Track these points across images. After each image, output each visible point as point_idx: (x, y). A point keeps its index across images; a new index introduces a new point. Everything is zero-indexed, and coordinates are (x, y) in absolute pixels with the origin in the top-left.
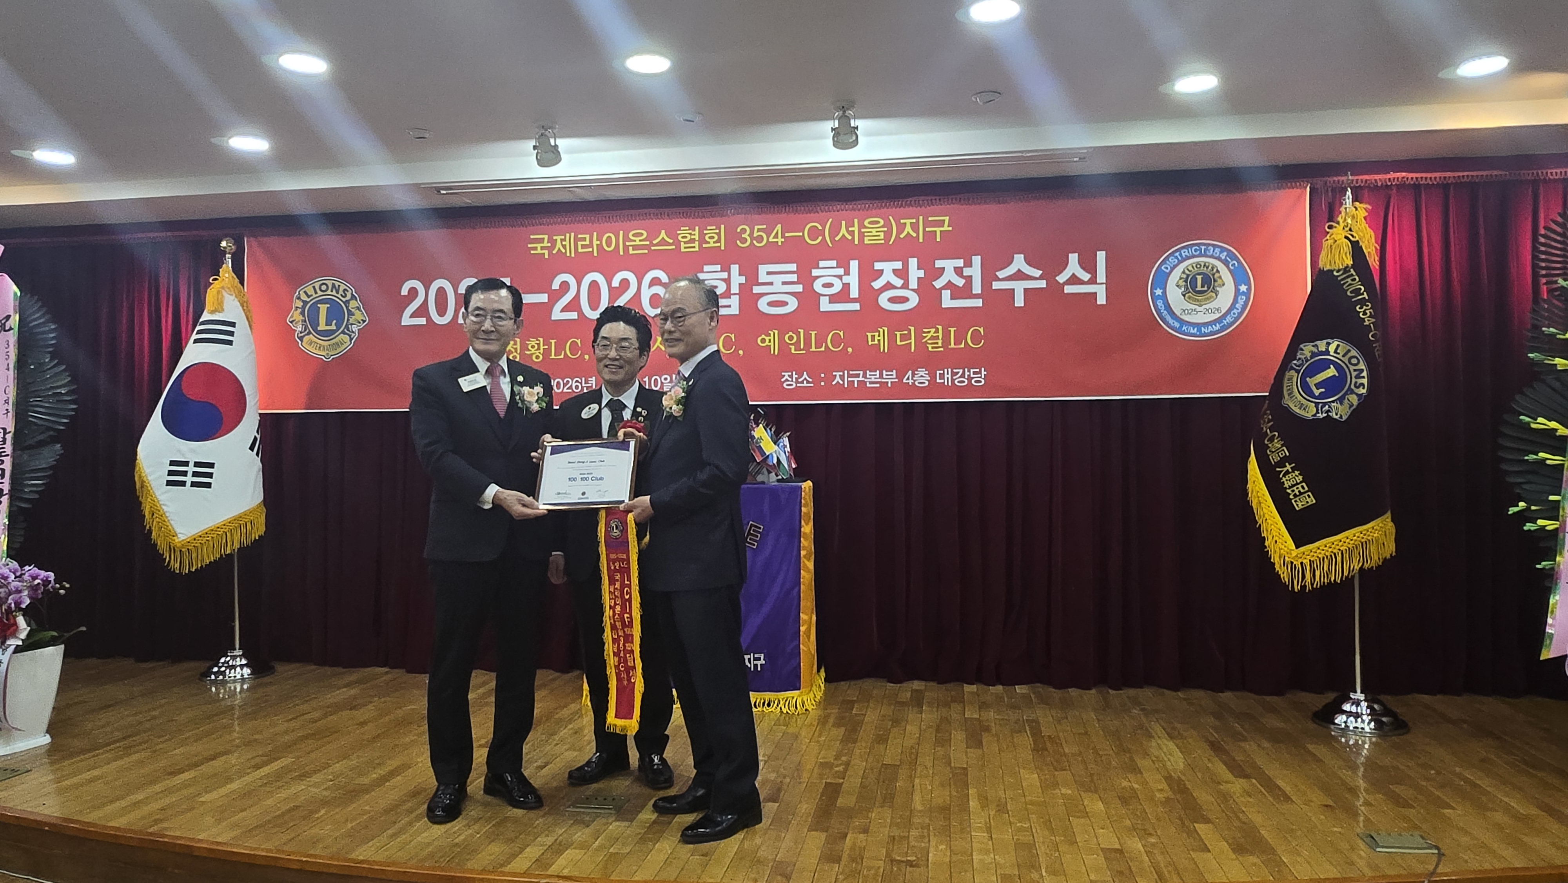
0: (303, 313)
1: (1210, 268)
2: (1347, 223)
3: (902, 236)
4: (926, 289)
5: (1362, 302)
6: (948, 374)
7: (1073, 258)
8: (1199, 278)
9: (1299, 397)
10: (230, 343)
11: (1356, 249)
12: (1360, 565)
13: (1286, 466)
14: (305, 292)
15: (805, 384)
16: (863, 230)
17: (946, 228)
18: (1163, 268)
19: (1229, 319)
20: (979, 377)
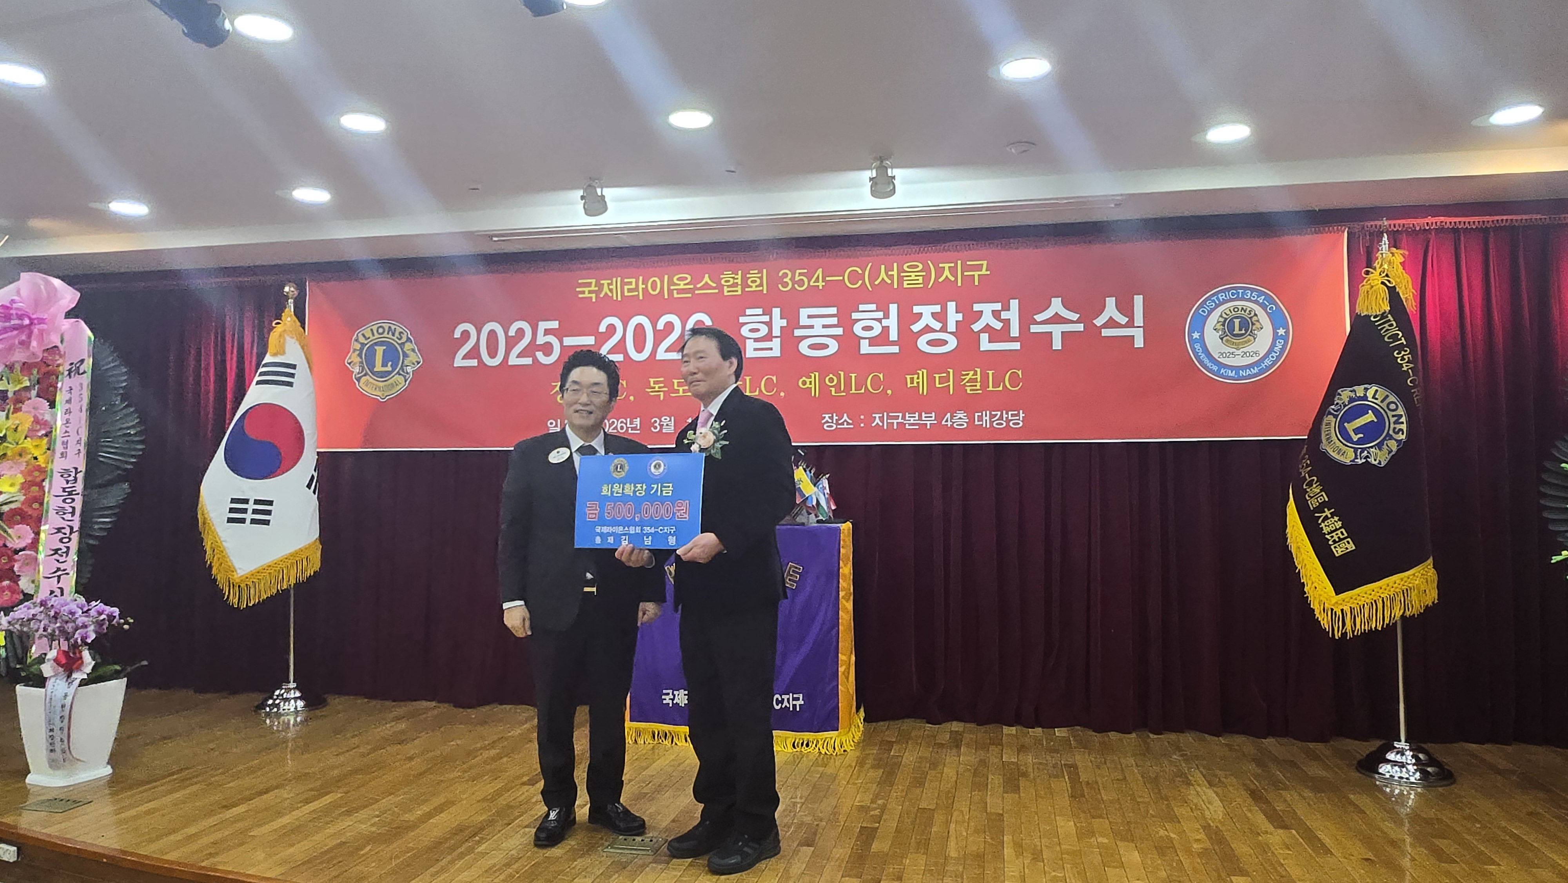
0: (360, 355)
1: (1247, 312)
2: (1384, 269)
3: (940, 280)
4: (964, 332)
5: (1400, 348)
6: (986, 416)
7: (1111, 302)
8: (1237, 321)
9: (1338, 443)
10: (290, 384)
11: (1393, 294)
12: (1402, 611)
13: (1325, 512)
14: (363, 335)
15: (845, 426)
16: (902, 274)
17: (984, 272)
18: (1200, 311)
19: (1267, 362)
20: (1017, 419)
